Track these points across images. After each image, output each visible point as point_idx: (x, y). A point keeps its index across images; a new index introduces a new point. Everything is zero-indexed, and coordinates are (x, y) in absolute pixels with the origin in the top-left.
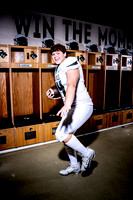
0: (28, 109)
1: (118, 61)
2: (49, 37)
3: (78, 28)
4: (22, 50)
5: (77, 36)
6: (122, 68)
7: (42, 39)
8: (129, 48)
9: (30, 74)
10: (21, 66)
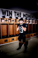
0: (5, 34)
1: (28, 21)
2: (11, 16)
3: (18, 13)
4: (4, 19)
5: (18, 15)
6: (29, 23)
7: (9, 16)
8: (31, 18)
9: (6, 25)
10: (4, 23)
